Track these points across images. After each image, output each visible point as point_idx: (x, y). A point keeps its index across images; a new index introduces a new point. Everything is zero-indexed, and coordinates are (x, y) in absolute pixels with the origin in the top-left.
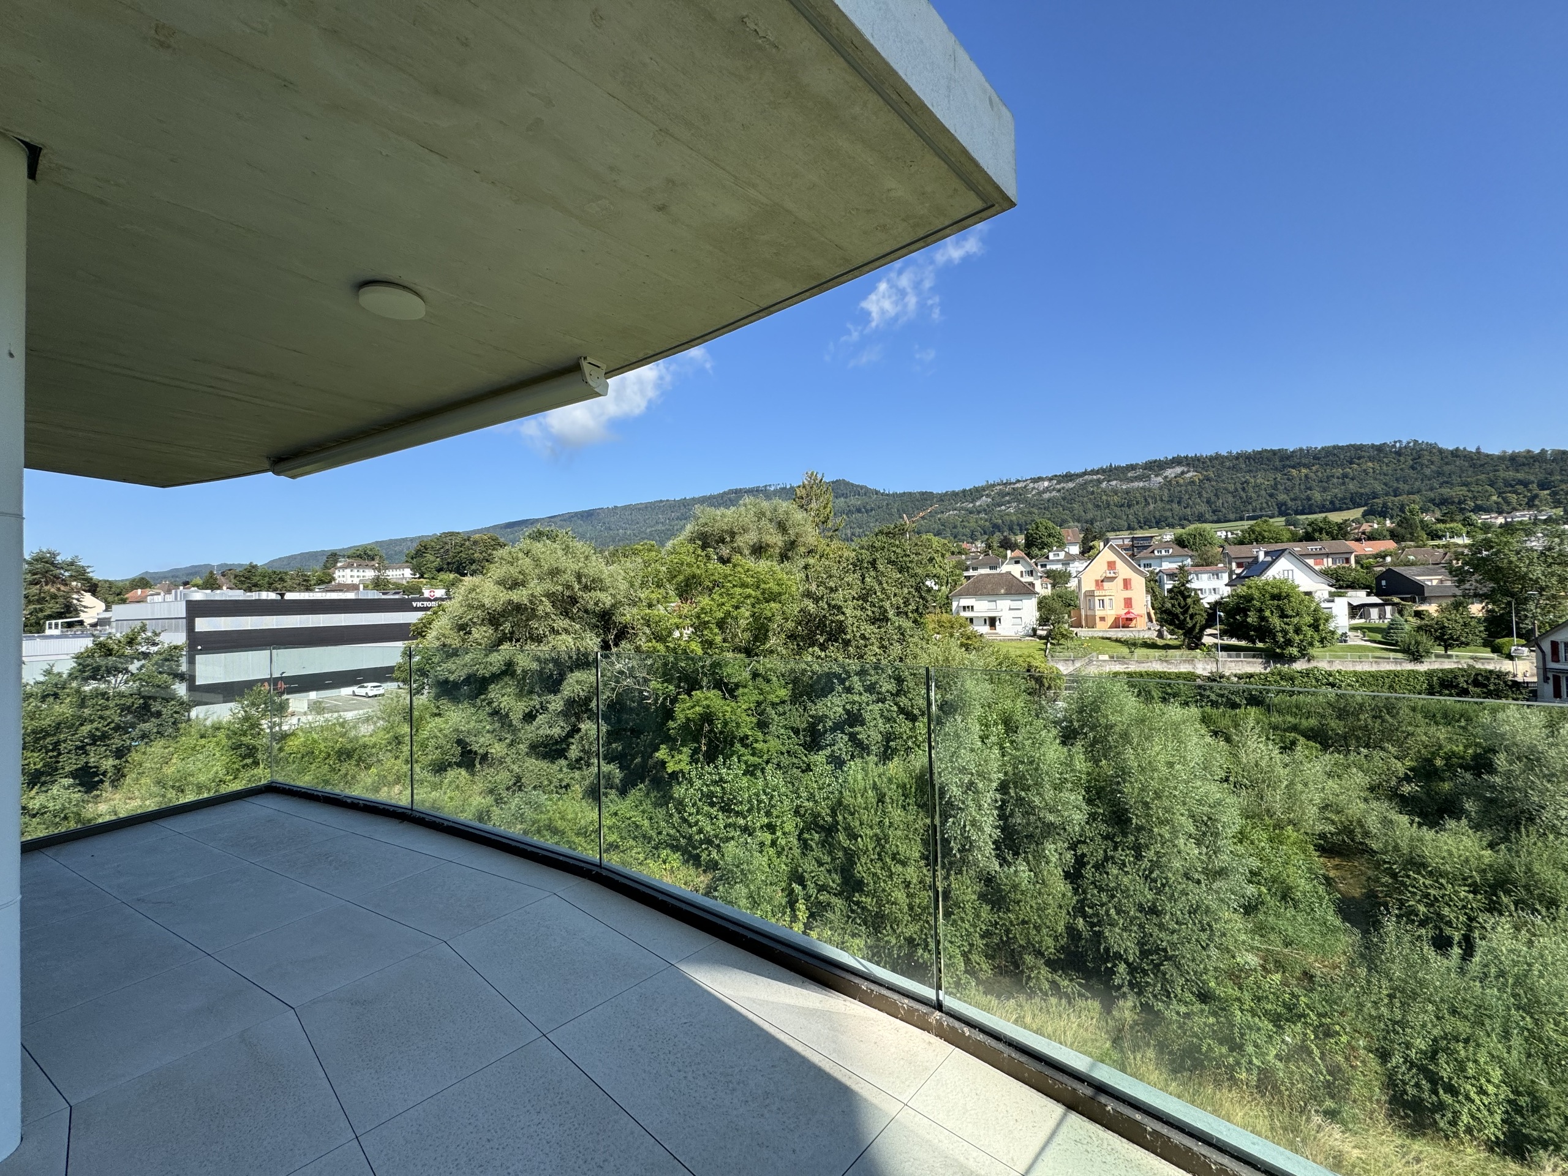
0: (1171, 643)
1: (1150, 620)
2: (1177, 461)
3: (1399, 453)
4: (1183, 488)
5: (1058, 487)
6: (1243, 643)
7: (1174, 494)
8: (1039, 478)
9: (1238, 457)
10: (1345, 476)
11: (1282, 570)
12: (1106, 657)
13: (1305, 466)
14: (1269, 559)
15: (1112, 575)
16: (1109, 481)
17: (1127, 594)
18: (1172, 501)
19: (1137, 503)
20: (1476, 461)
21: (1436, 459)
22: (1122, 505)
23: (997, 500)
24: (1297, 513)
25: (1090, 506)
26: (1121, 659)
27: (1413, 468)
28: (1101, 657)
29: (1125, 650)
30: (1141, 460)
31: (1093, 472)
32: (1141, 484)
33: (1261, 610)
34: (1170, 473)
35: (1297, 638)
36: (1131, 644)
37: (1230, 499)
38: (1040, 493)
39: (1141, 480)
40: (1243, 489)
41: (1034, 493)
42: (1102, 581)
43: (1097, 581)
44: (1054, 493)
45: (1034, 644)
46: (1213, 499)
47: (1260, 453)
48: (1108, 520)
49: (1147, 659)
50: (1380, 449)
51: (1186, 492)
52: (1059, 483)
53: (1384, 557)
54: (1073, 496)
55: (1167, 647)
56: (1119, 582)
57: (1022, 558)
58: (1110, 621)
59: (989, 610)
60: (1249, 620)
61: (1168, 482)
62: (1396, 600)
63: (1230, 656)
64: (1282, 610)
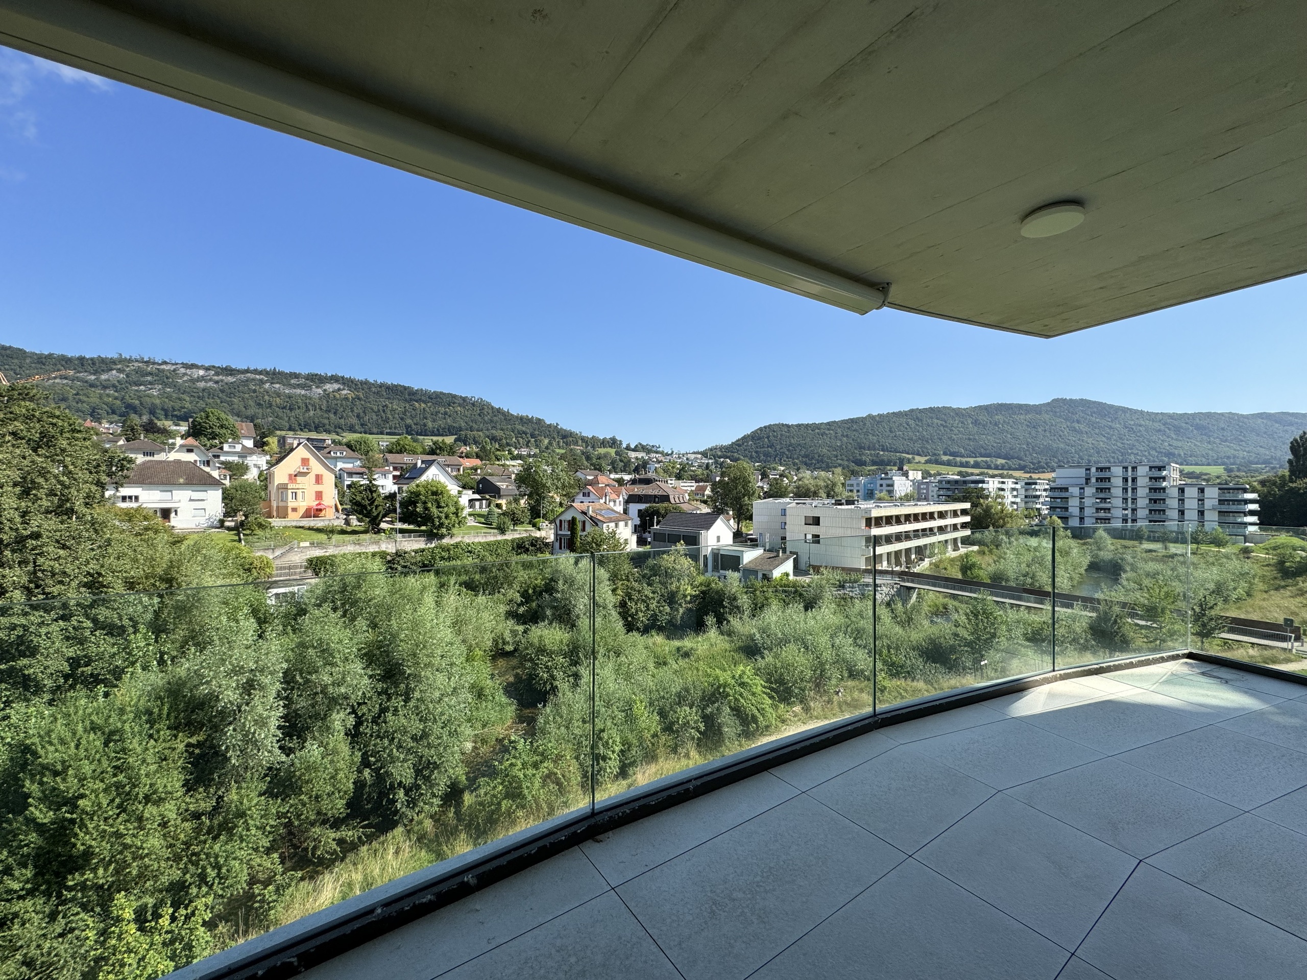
0: (356, 529)
1: (337, 510)
2: (335, 379)
3: (473, 404)
4: (339, 402)
5: (216, 378)
6: (411, 527)
7: (331, 405)
8: (192, 365)
9: (381, 386)
10: (446, 413)
11: (433, 474)
12: (307, 544)
13: (425, 402)
14: (424, 466)
15: (305, 470)
16: (272, 383)
17: (319, 488)
18: (329, 411)
19: (299, 408)
20: (507, 417)
21: (490, 411)
22: (284, 408)
23: (134, 378)
24: (417, 435)
25: (251, 403)
26: (320, 545)
27: (480, 415)
28: (302, 544)
29: (323, 537)
30: (304, 371)
31: (256, 372)
32: (303, 392)
33: (425, 503)
34: (330, 387)
35: (447, 522)
36: (329, 531)
37: (375, 417)
38: (193, 381)
39: (303, 388)
40: (384, 411)
41: (185, 378)
42: (296, 476)
43: (290, 475)
44: (210, 384)
45: (222, 535)
46: (362, 414)
47: (396, 386)
48: (271, 419)
49: (344, 543)
50: (464, 399)
51: (342, 405)
52: (217, 374)
53: (476, 470)
54: (233, 390)
55: (354, 532)
56: (311, 477)
57: (196, 447)
58: (301, 511)
59: (160, 501)
60: (418, 510)
61: (327, 395)
62: (488, 497)
63: (404, 537)
64: (438, 503)
